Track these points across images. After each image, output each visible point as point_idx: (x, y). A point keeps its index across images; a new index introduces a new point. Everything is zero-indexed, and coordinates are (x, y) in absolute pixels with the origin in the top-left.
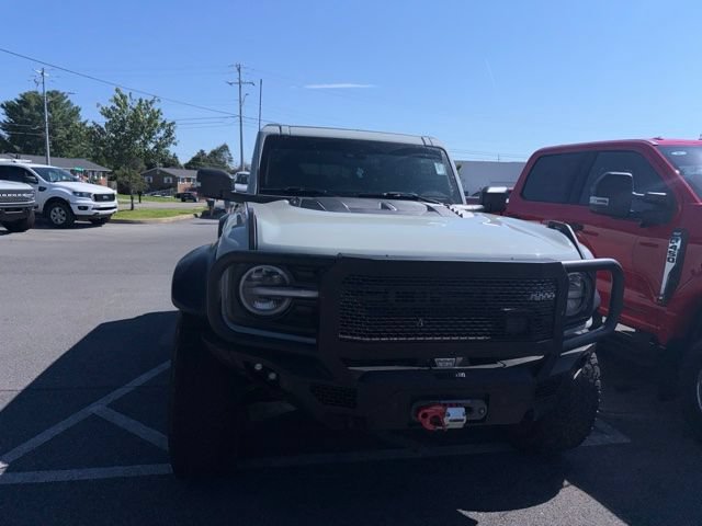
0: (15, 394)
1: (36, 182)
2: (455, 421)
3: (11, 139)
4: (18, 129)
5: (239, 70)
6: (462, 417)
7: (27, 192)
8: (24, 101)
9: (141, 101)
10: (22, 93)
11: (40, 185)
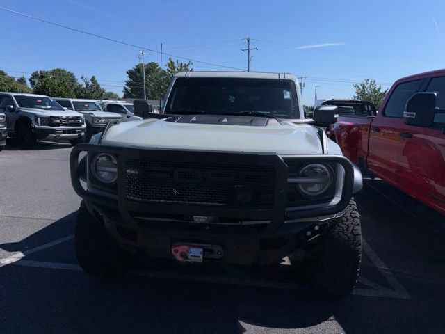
0: (54, 222)
1: (126, 113)
2: (194, 256)
3: (131, 90)
4: (134, 85)
5: (248, 41)
6: (199, 255)
7: (119, 118)
8: (138, 69)
9: (182, 64)
10: (137, 65)
11: (128, 114)
